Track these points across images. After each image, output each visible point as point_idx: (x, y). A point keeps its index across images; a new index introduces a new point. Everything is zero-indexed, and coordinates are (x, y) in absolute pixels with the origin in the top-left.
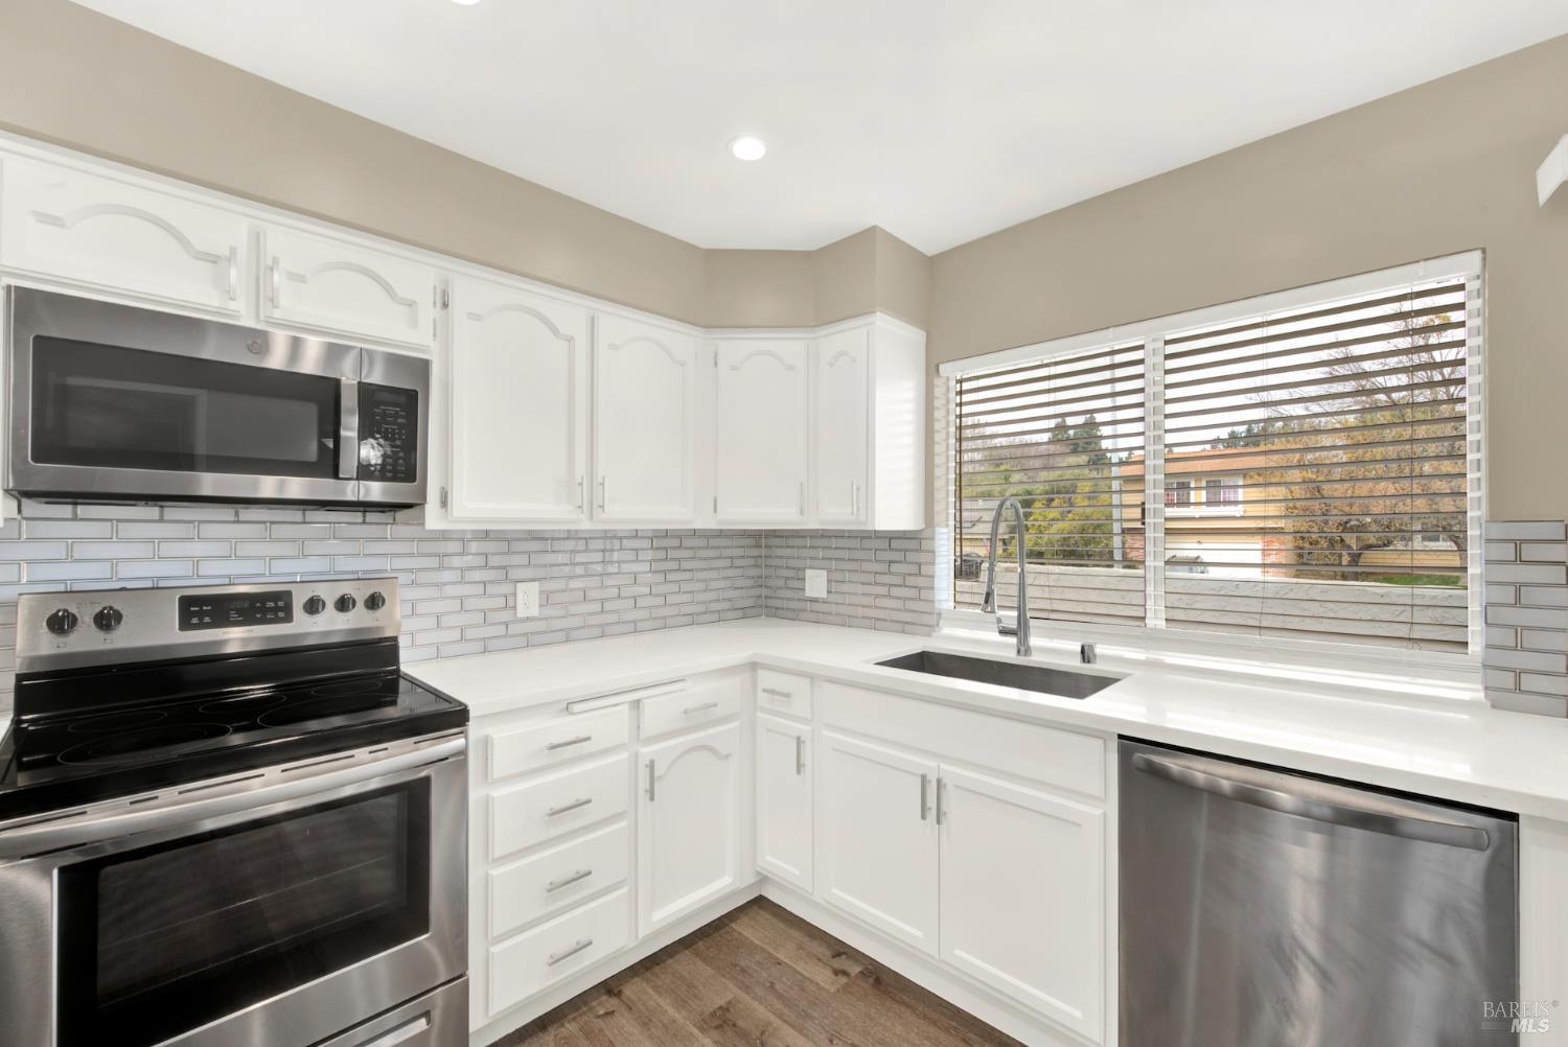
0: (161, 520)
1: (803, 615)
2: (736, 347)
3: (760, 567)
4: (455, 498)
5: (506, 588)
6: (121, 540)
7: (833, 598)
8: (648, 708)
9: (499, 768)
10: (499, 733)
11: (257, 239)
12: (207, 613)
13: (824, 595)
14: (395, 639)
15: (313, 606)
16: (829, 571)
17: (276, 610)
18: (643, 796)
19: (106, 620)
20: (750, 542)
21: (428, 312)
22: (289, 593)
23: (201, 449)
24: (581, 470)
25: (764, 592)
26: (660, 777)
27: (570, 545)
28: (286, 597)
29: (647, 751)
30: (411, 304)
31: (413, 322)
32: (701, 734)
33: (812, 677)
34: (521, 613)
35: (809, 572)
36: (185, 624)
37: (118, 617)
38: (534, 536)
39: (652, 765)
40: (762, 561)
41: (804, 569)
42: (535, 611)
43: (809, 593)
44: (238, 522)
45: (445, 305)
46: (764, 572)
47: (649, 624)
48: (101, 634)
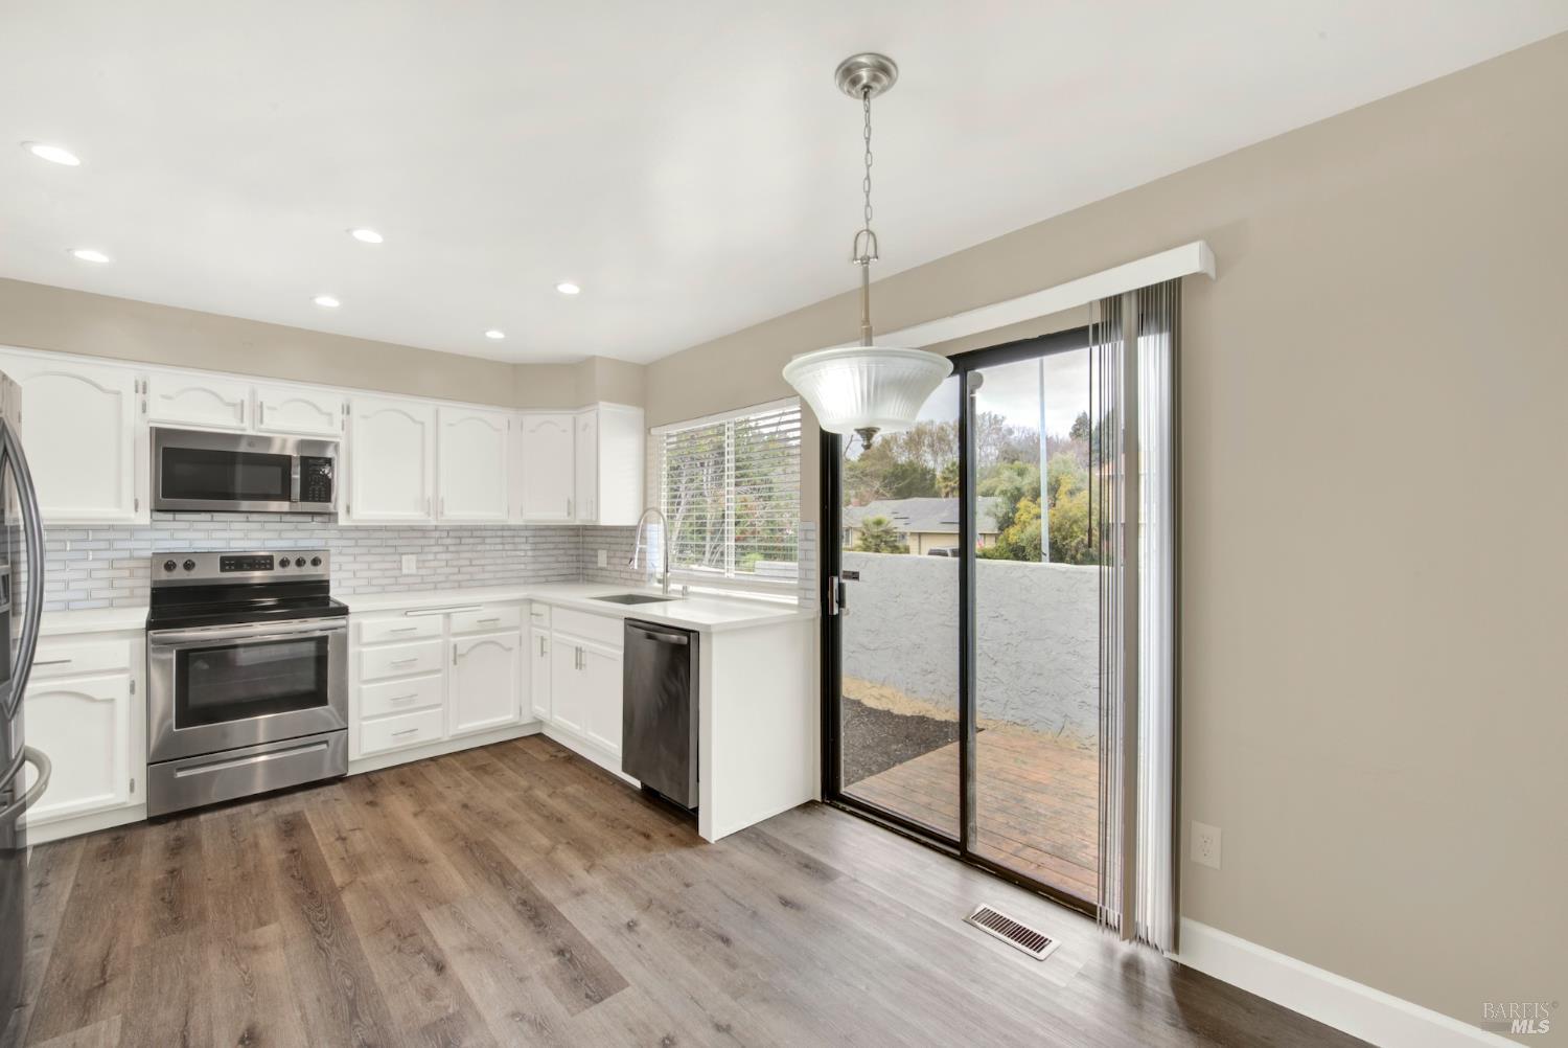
0: (212, 521)
1: (599, 579)
2: (532, 419)
3: (578, 549)
4: (353, 509)
5: (397, 558)
6: (195, 530)
7: (610, 567)
8: (454, 617)
9: (366, 638)
10: (366, 622)
11: (253, 393)
12: (232, 564)
13: (605, 565)
14: (328, 581)
15: (284, 563)
16: (608, 550)
17: (265, 564)
18: (451, 663)
19: (189, 566)
20: (571, 533)
21: (339, 417)
22: (272, 556)
23: (239, 489)
24: (429, 492)
25: (581, 565)
26: (462, 655)
27: (437, 534)
28: (271, 558)
29: (453, 640)
30: (330, 415)
31: (331, 423)
32: (492, 635)
33: (551, 605)
34: (405, 571)
35: (600, 552)
36: (223, 569)
37: (193, 565)
38: (412, 529)
39: (455, 647)
40: (581, 545)
41: (596, 550)
42: (414, 571)
43: (600, 565)
44: (248, 521)
45: (348, 413)
46: (581, 552)
47: (494, 582)
48: (186, 572)
